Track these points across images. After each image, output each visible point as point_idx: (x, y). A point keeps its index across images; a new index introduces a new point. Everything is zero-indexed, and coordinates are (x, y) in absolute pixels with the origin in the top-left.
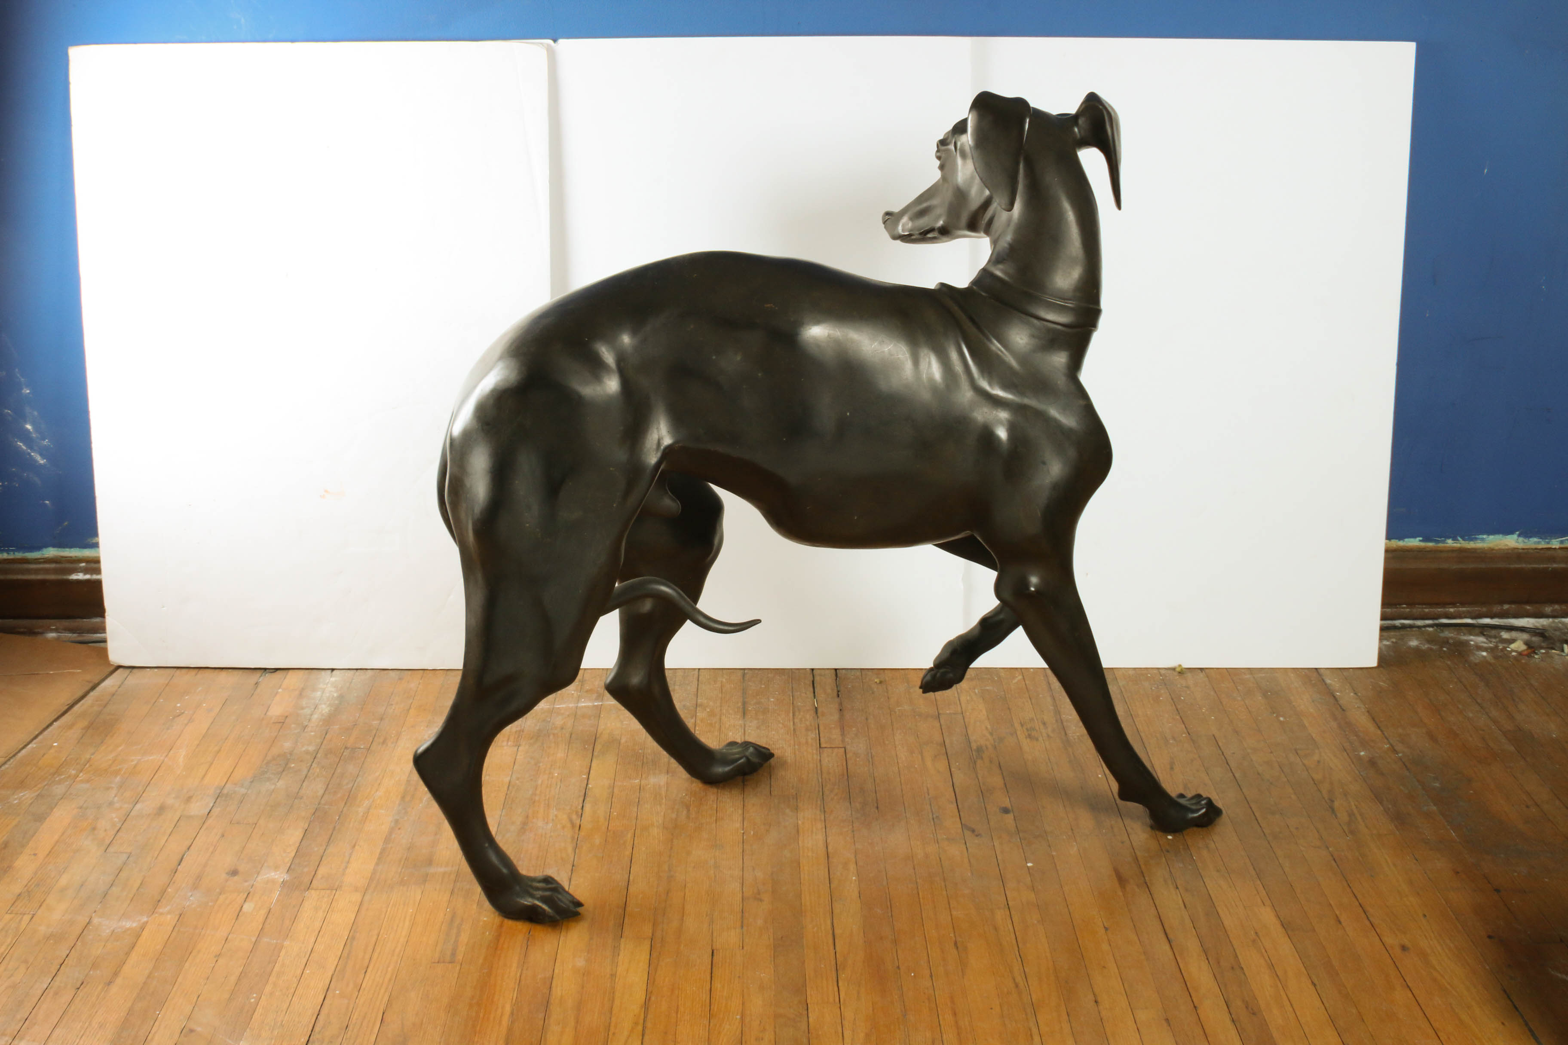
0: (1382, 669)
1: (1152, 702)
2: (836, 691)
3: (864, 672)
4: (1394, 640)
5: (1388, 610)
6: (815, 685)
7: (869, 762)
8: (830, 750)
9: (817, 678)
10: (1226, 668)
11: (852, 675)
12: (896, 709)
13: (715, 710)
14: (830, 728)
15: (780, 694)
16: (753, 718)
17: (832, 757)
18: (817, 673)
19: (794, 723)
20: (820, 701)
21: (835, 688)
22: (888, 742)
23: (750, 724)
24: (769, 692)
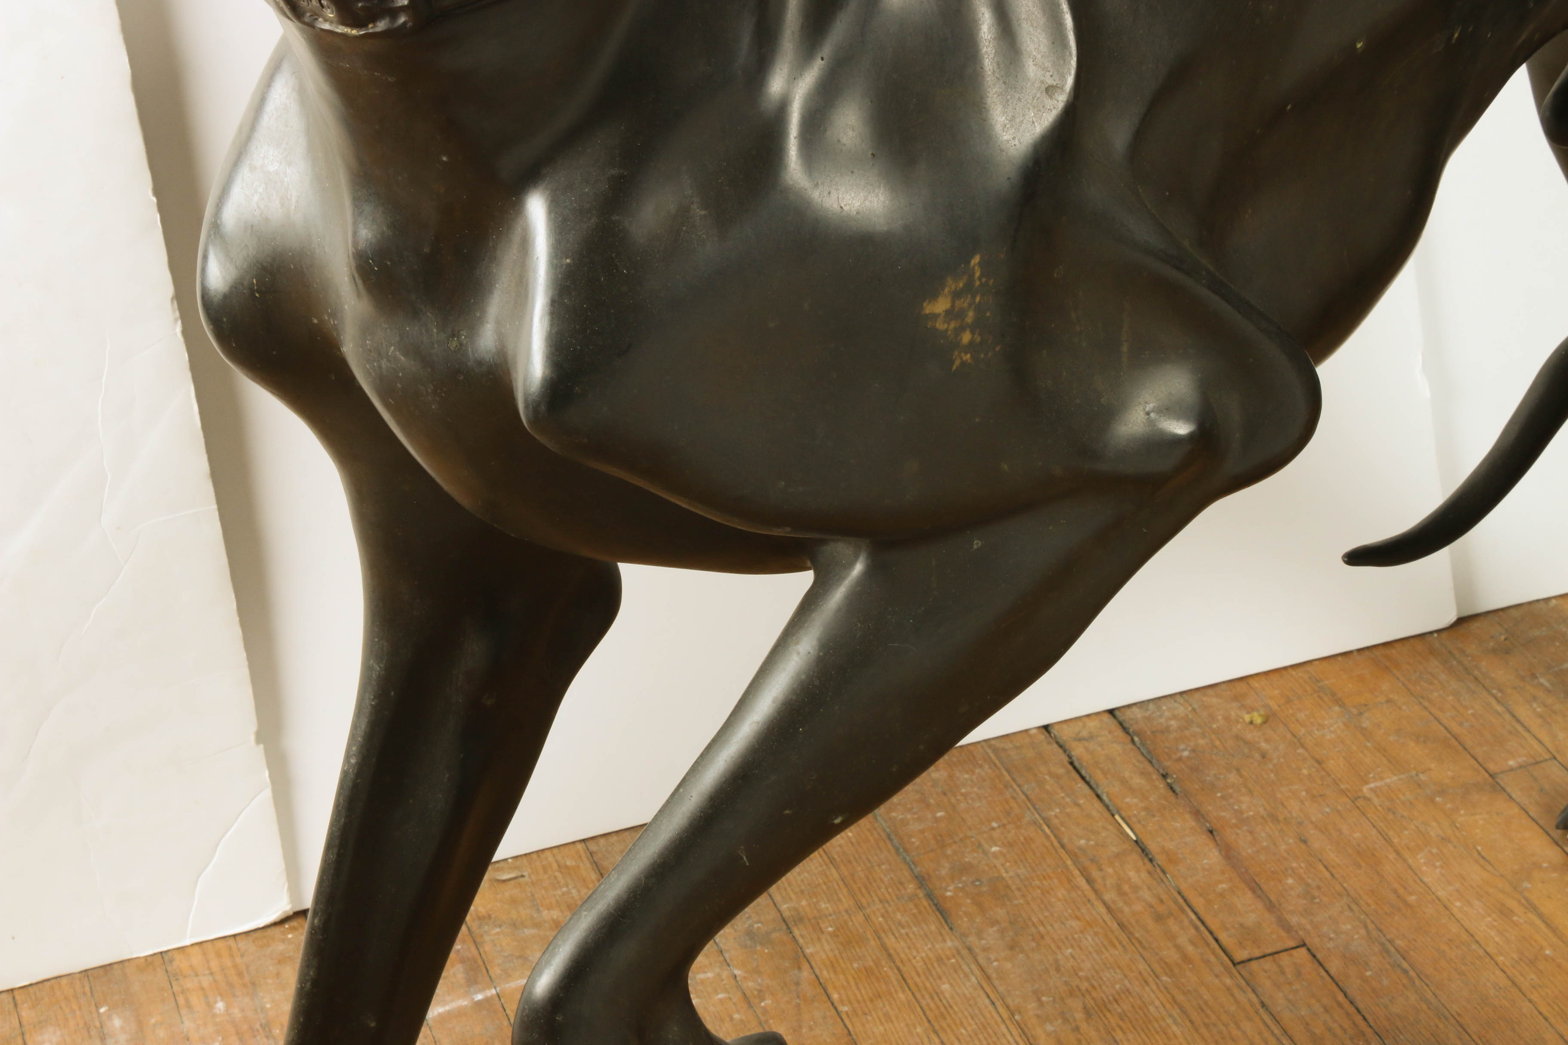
2: (1157, 778)
6: (1083, 772)
7: (1405, 971)
9: (1078, 751)
11: (1170, 719)
12: (1365, 789)
13: (850, 923)
14: (1222, 895)
15: (1004, 826)
16: (978, 920)
17: (1290, 984)
18: (1065, 734)
19: (1108, 907)
20: (1134, 820)
21: (1150, 769)
22: (1413, 898)
23: (983, 942)
24: (970, 829)
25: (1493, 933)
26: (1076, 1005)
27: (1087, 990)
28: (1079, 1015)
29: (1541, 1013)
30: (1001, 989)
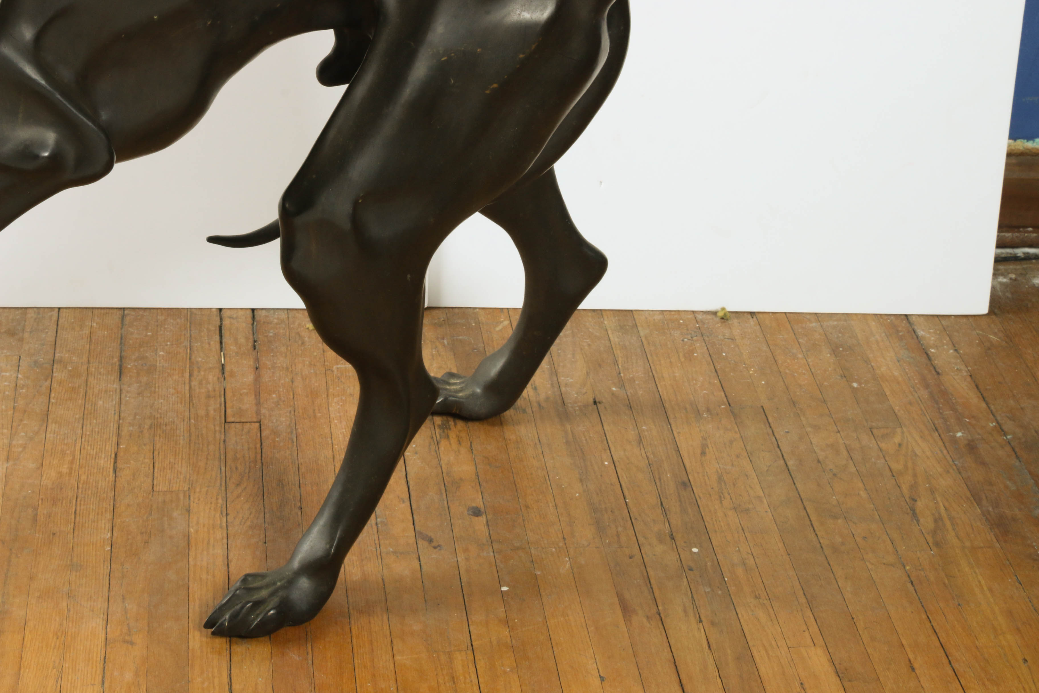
0: (994, 317)
1: (683, 360)
2: (251, 341)
3: (291, 314)
4: (1013, 276)
5: (1008, 235)
6: (223, 332)
7: (293, 442)
8: (238, 426)
9: (226, 322)
10: (785, 313)
11: (275, 318)
12: (335, 367)
13: (80, 368)
14: (241, 395)
15: (172, 345)
16: (133, 380)
17: (242, 435)
18: (225, 314)
19: (190, 387)
20: (228, 356)
21: (251, 337)
22: (320, 414)
23: (129, 389)
24: (157, 342)
25: (341, 436)
26: (148, 422)
27: (157, 418)
28: (146, 427)
29: (335, 471)
30: (122, 409)
